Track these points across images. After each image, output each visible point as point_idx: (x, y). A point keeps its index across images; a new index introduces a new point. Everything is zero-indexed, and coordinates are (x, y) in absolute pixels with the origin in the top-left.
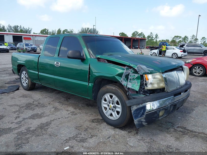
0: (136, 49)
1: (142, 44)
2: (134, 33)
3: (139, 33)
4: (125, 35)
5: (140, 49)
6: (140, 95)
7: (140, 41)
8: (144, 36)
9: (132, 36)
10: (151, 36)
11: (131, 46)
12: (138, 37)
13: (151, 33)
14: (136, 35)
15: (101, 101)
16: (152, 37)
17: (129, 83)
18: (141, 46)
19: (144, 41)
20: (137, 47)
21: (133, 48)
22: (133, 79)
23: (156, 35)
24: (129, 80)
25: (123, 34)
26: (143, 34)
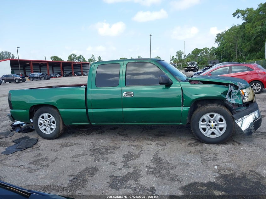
0: (79, 76)
1: (85, 69)
2: (70, 56)
3: (77, 56)
4: (60, 59)
5: (84, 75)
6: (242, 108)
7: (83, 66)
8: (84, 60)
9: (68, 60)
10: (92, 60)
11: (72, 72)
12: (76, 61)
13: (93, 55)
14: (74, 58)
15: (198, 124)
16: (95, 60)
17: (232, 99)
18: (85, 72)
19: (87, 66)
20: (80, 73)
21: (75, 76)
22: (235, 95)
23: (99, 57)
24: (232, 97)
25: (55, 57)
26: (83, 57)
